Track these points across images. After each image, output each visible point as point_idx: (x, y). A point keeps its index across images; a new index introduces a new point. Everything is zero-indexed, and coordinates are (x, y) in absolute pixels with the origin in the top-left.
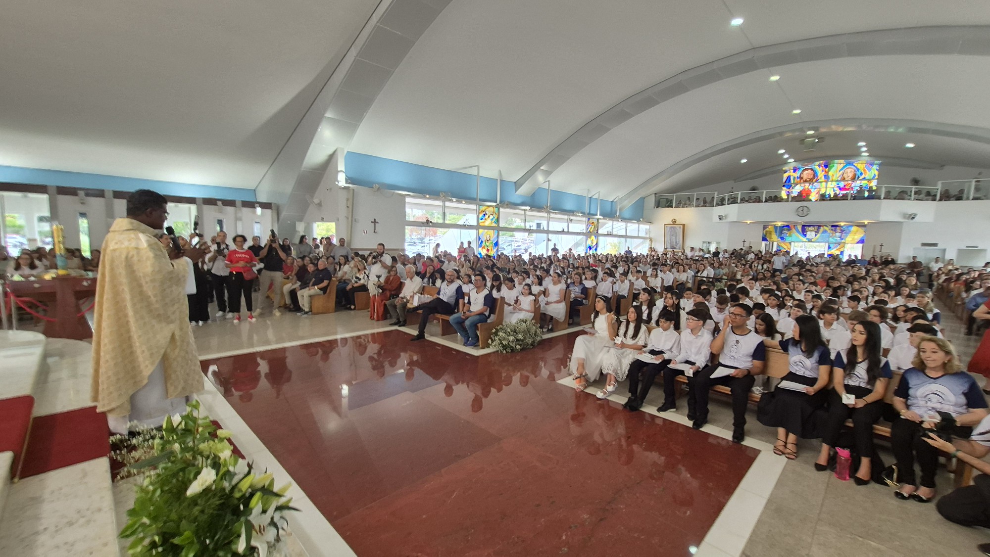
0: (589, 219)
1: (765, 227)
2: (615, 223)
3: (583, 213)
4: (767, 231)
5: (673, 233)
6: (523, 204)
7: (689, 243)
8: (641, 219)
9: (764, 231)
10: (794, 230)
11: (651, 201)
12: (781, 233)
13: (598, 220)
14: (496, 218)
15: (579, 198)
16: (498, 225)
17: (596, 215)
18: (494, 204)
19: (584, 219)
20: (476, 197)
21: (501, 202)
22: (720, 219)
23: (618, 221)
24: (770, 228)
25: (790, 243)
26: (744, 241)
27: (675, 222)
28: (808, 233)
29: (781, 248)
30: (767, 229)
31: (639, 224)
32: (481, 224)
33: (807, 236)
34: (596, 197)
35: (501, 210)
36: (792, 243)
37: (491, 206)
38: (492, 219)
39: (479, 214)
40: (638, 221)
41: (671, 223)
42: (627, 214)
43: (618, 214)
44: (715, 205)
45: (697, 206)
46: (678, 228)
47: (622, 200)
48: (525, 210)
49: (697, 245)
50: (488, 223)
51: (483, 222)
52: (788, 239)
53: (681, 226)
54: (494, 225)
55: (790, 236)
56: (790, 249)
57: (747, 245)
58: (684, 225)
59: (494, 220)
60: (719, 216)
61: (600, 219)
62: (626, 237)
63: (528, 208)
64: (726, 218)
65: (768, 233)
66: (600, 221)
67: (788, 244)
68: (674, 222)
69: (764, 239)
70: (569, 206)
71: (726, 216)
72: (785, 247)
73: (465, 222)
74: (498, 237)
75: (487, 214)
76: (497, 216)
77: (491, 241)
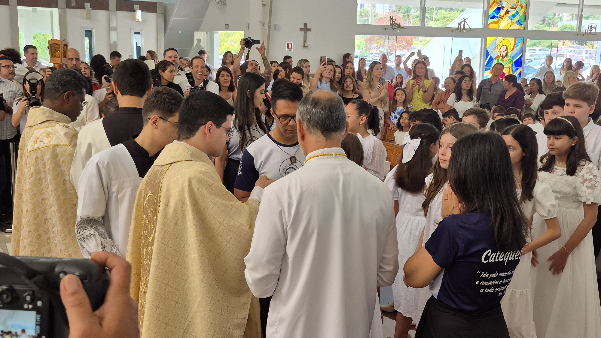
32: (492, 26)
38: (514, 16)
39: (489, 7)
50: (505, 24)
51: (494, 23)
54: (516, 27)
73: (460, 24)
74: (523, 49)
75: (503, 8)
76: (523, 10)
77: (510, 58)
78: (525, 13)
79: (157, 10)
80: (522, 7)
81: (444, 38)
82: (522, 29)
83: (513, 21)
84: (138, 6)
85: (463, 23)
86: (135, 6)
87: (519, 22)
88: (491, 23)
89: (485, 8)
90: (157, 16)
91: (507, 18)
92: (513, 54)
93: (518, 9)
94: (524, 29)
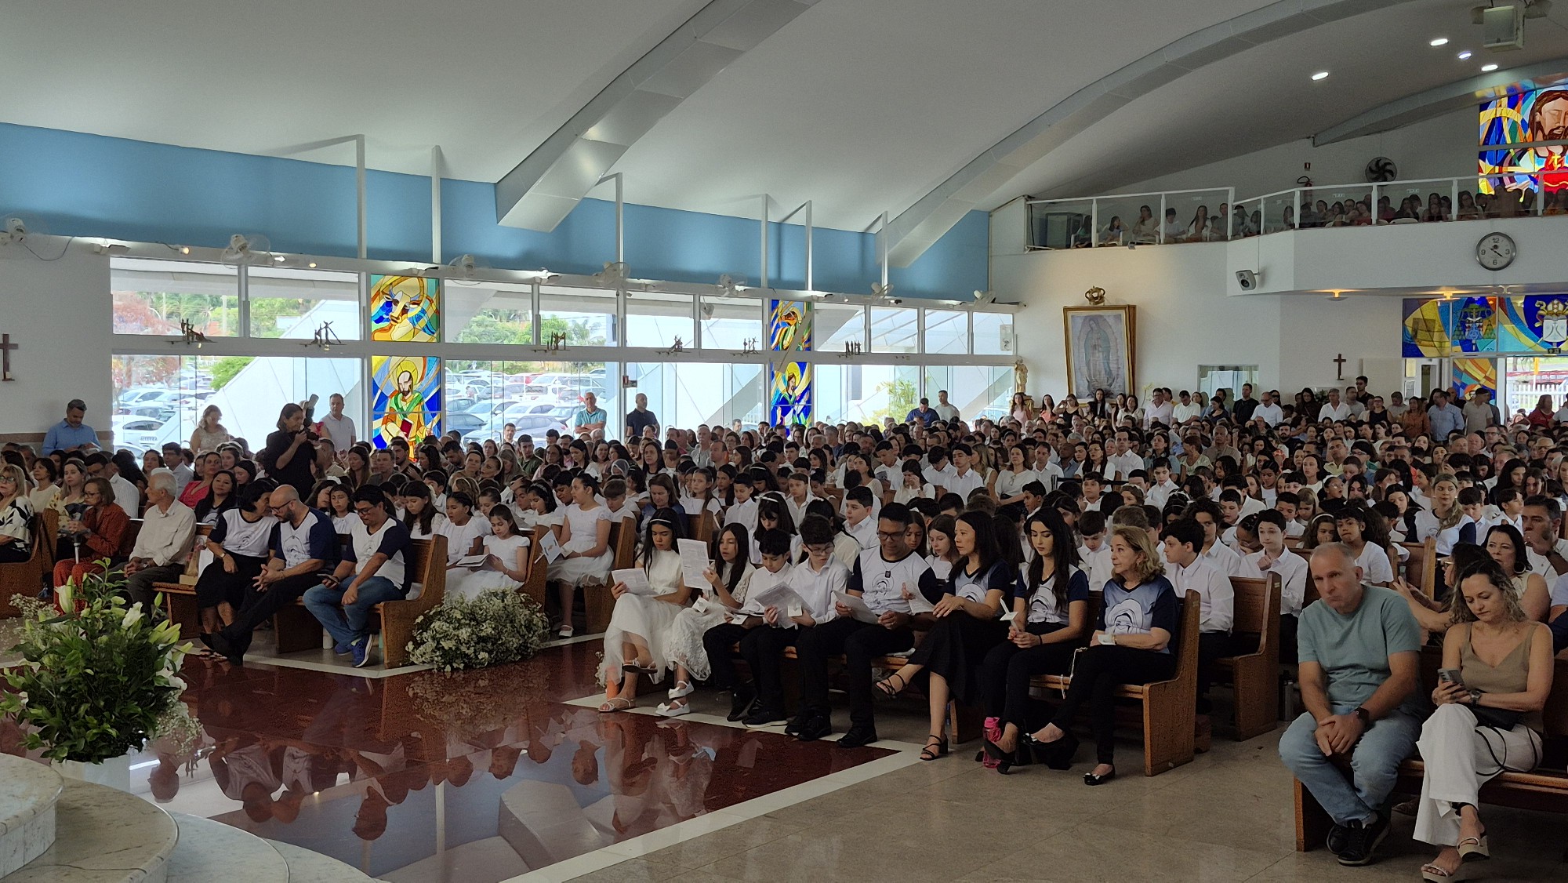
0: (775, 303)
1: (1410, 305)
2: (876, 312)
3: (753, 282)
4: (1416, 321)
5: (1097, 341)
6: (528, 261)
7: (1153, 376)
8: (977, 294)
9: (1409, 322)
10: (1499, 312)
11: (1014, 225)
12: (1463, 326)
13: (809, 303)
14: (430, 312)
15: (739, 228)
16: (441, 337)
17: (804, 287)
18: (422, 266)
19: (758, 302)
20: (352, 241)
21: (446, 257)
22: (1244, 283)
23: (884, 304)
24: (1429, 312)
25: (1494, 362)
26: (1340, 360)
27: (1101, 298)
28: (1547, 324)
29: (1465, 379)
30: (1417, 314)
31: (970, 311)
32: (378, 337)
33: (1545, 332)
34: (799, 219)
35: (448, 283)
36: (1500, 361)
37: (409, 274)
38: (418, 318)
39: (371, 300)
40: (966, 301)
41: (1087, 303)
42: (924, 277)
43: (885, 282)
44: (1229, 234)
45: (1173, 239)
46: (1111, 321)
47: (898, 225)
48: (532, 282)
49: (1181, 379)
50: (401, 331)
51: (382, 330)
52: (1486, 348)
53: (1123, 313)
54: (423, 337)
55: (1491, 334)
56: (1495, 382)
57: (1351, 373)
58: (1131, 310)
59: (422, 323)
60: (1240, 274)
61: (818, 299)
62: (919, 359)
63: (544, 274)
64: (1263, 281)
65: (1422, 325)
66: (817, 306)
67: (1486, 364)
68: (1096, 298)
69: (1410, 350)
70: (699, 255)
71: (1263, 274)
72: (1480, 376)
73: (318, 333)
74: (440, 378)
75: (396, 302)
76: (434, 307)
77: (417, 394)
78: (437, 312)
80: (431, 301)
81: (290, 359)
82: (435, 340)
83: (417, 327)
85: (323, 332)
87: (427, 329)
88: (375, 331)
89: (364, 304)
91: (406, 321)
92: (424, 387)
93: (425, 304)
94: (439, 341)
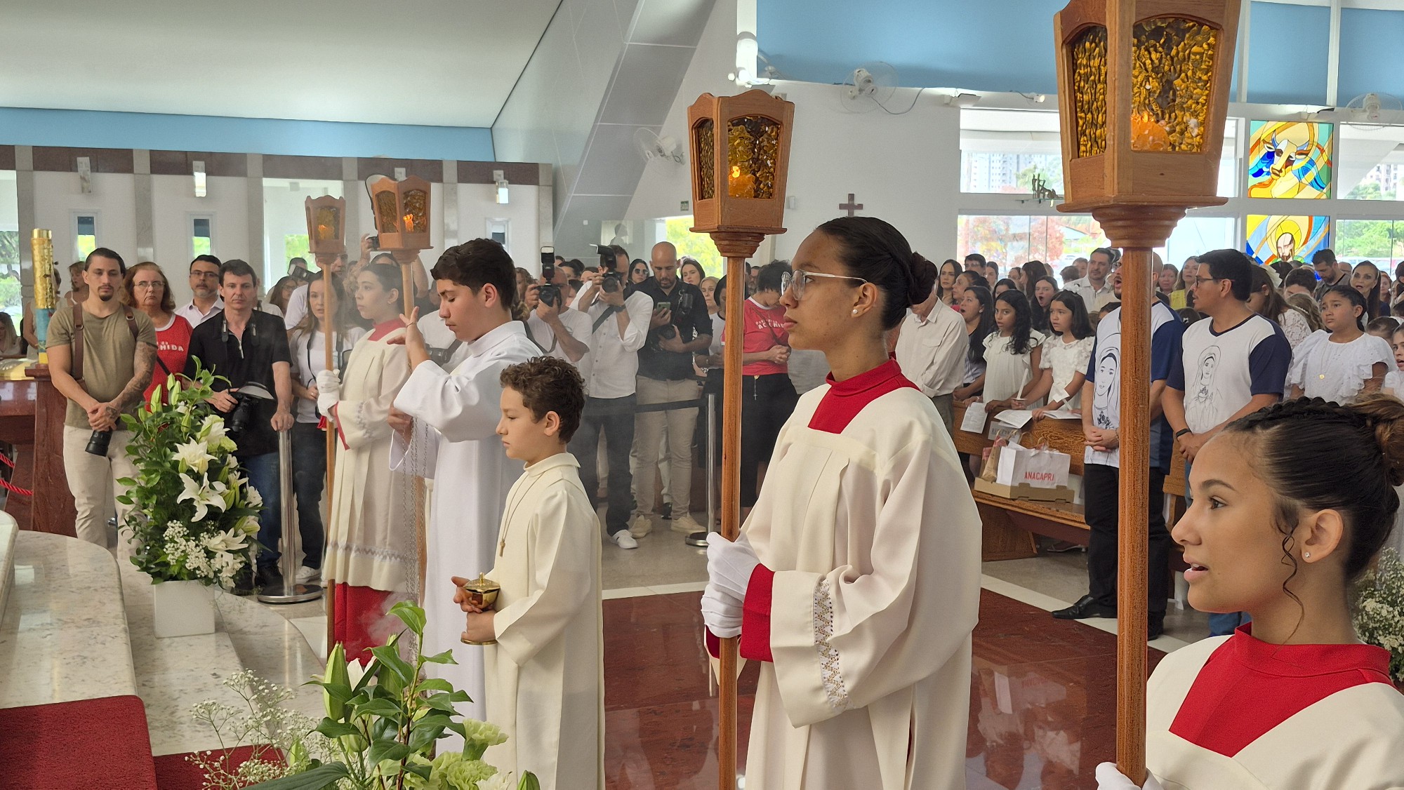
14: (1321, 163)
16: (1332, 192)
18: (1313, 109)
21: (1344, 96)
32: (1256, 193)
35: (1346, 128)
37: (1296, 119)
38: (1305, 170)
39: (1249, 151)
50: (1285, 186)
51: (1261, 185)
54: (1310, 193)
59: (1310, 176)
75: (1280, 152)
76: (1325, 157)
78: (1329, 163)
79: (538, 178)
80: (1322, 151)
82: (1324, 197)
83: (1303, 180)
84: (501, 172)
86: (495, 172)
87: (1316, 183)
88: (1254, 186)
89: (1241, 154)
90: (539, 191)
91: (1291, 175)
93: (1314, 154)
94: (1329, 198)
